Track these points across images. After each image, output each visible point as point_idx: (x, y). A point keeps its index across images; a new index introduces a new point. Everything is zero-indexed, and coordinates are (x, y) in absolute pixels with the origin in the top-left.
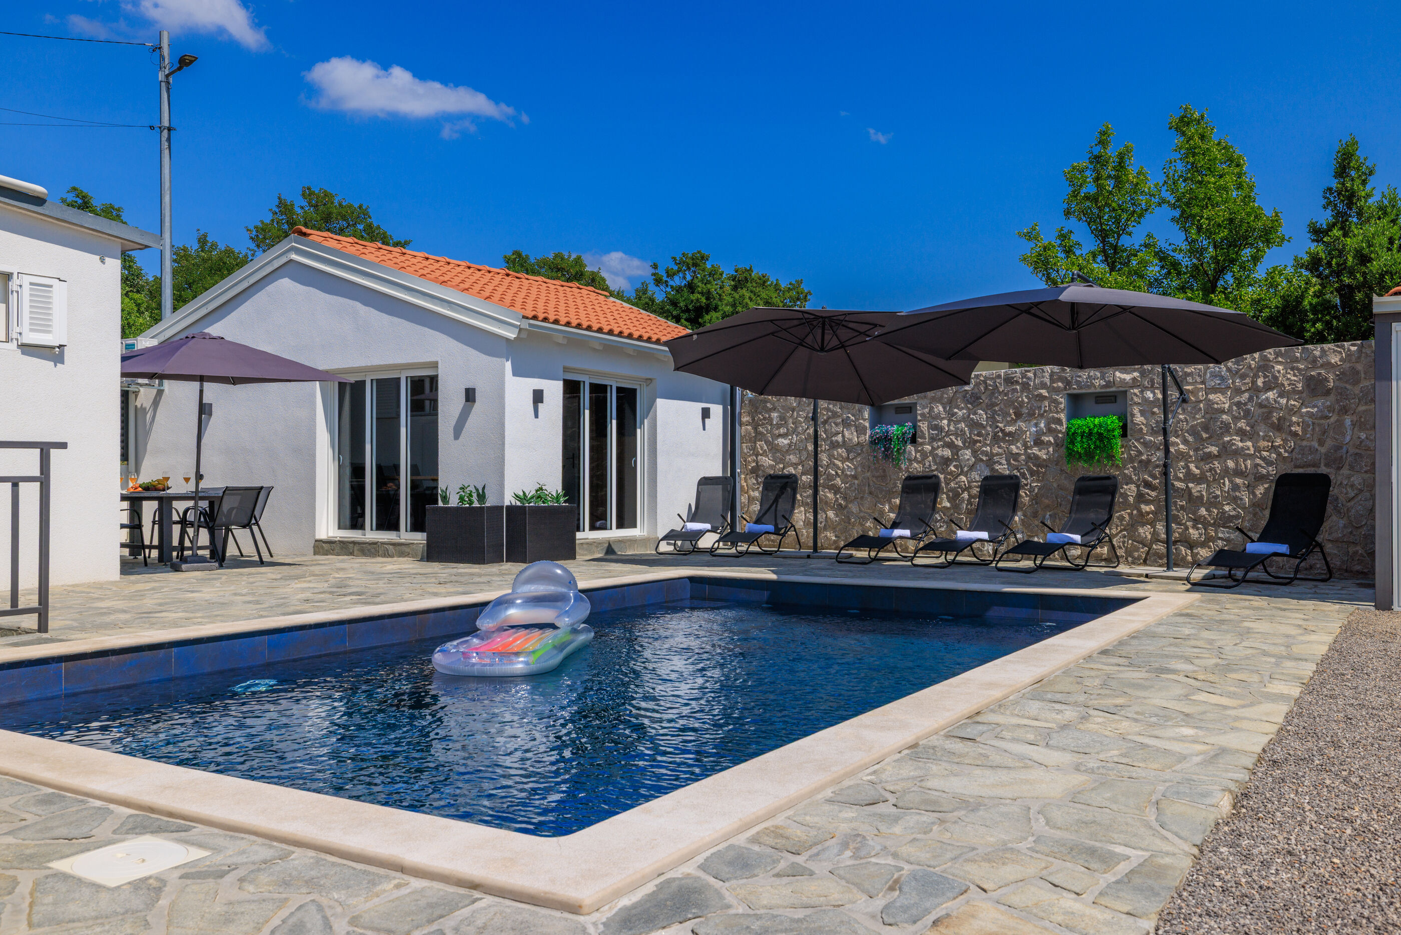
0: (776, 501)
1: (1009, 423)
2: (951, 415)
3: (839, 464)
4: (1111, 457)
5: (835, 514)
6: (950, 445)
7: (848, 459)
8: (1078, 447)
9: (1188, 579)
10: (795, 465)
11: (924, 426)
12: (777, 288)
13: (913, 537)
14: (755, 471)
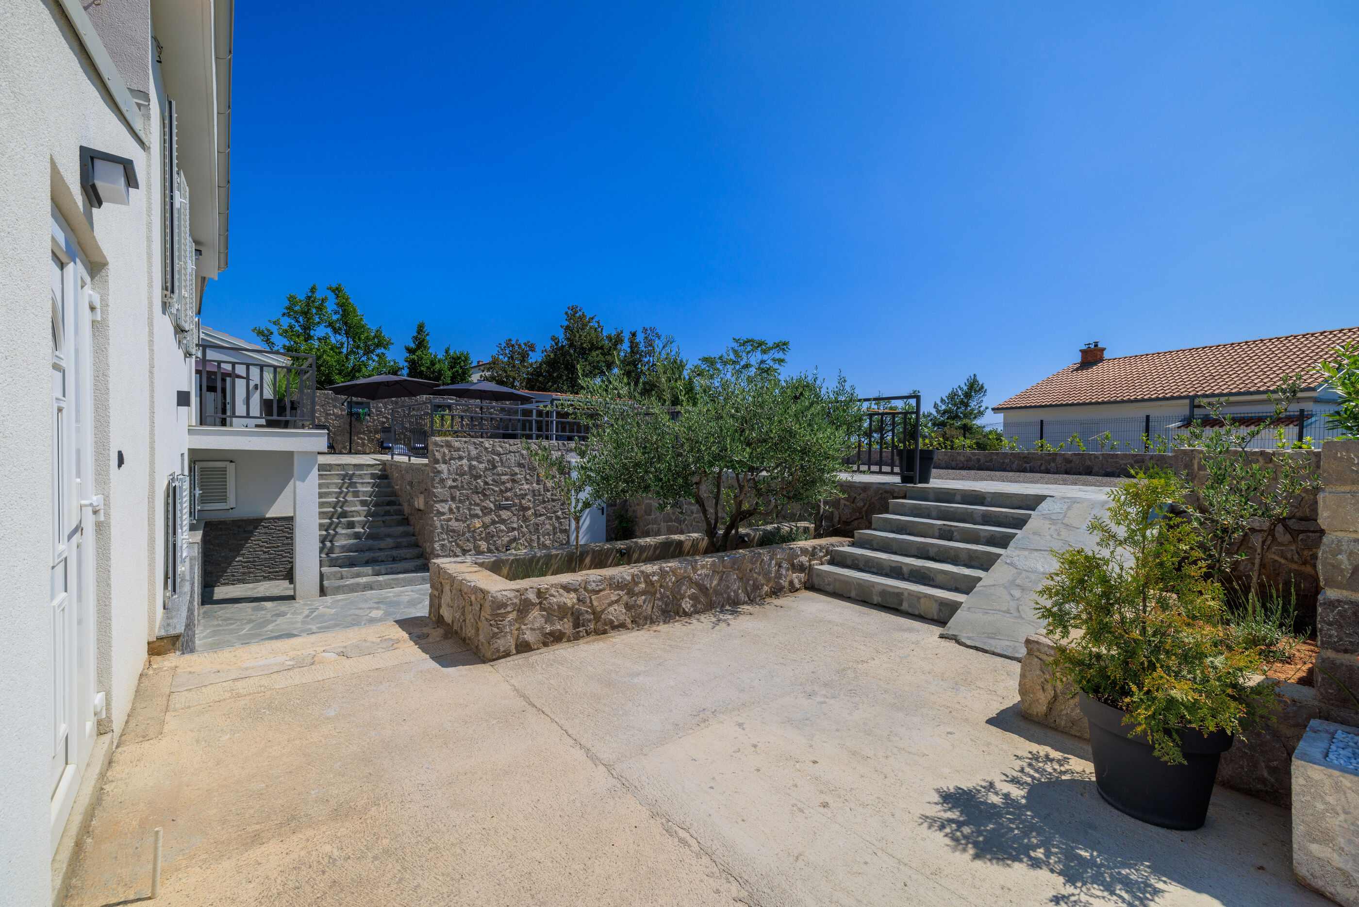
2: (386, 408)
6: (386, 418)
7: (336, 420)
11: (374, 410)
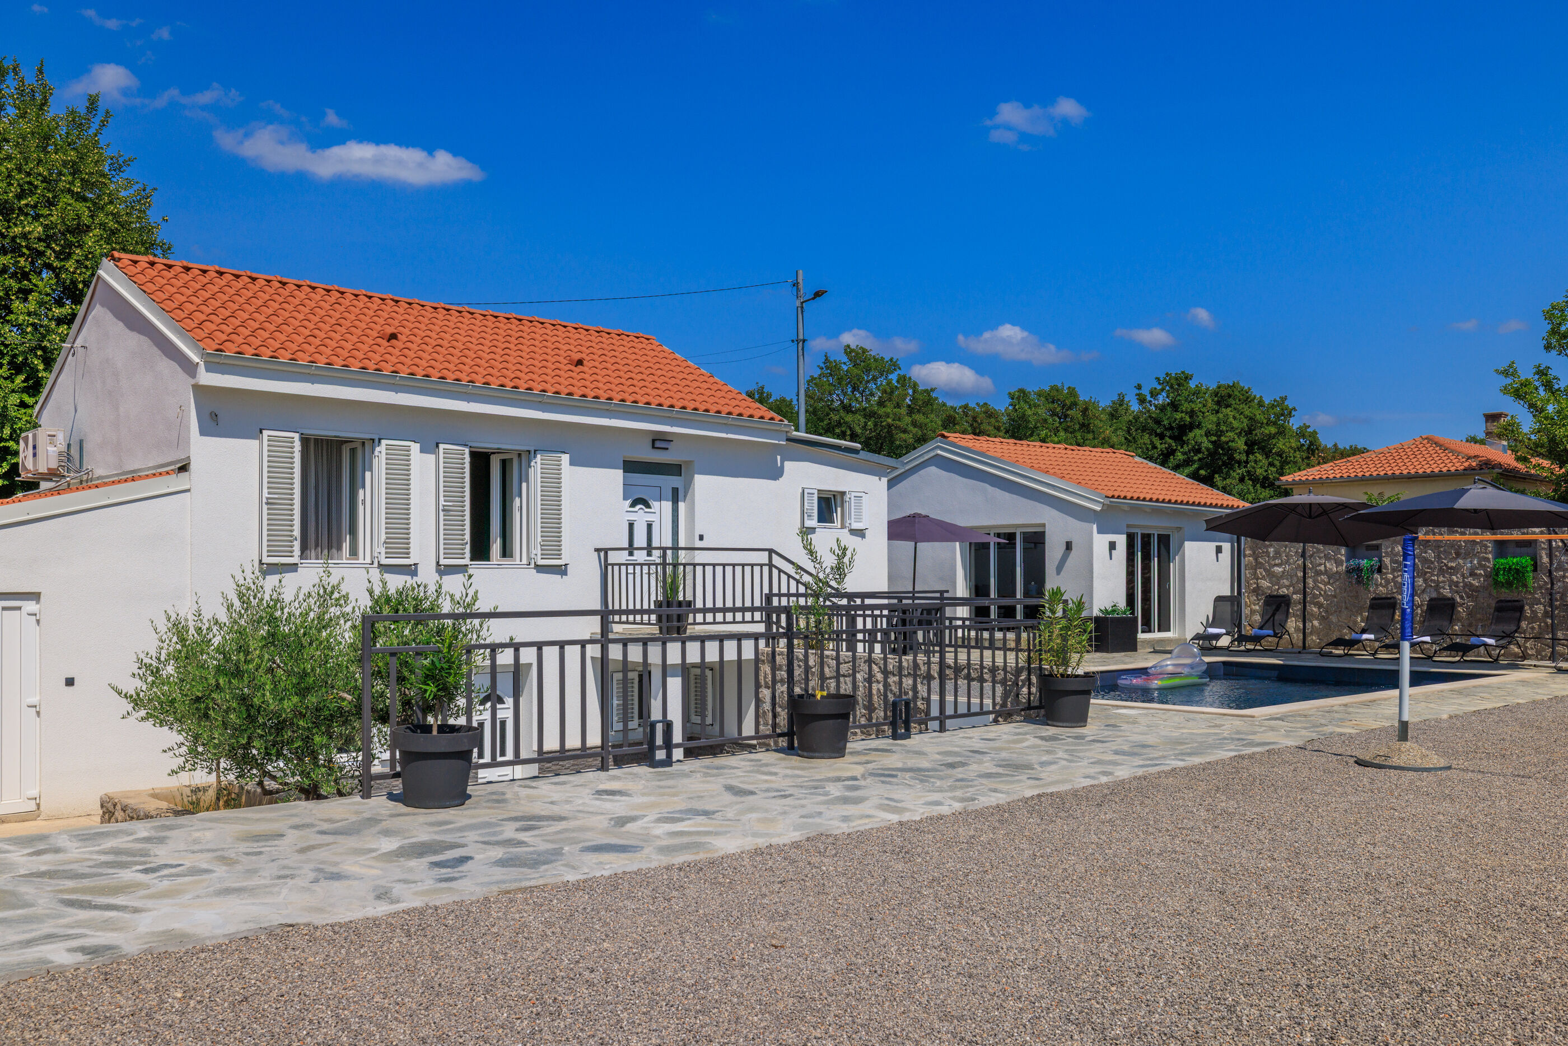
0: (1273, 615)
1: (1452, 560)
3: (1323, 587)
4: (1525, 586)
5: (1320, 624)
8: (1501, 578)
9: (1555, 667)
10: (1288, 587)
11: (1387, 561)
12: (1261, 404)
13: (1376, 640)
14: (1257, 591)
